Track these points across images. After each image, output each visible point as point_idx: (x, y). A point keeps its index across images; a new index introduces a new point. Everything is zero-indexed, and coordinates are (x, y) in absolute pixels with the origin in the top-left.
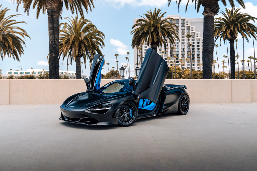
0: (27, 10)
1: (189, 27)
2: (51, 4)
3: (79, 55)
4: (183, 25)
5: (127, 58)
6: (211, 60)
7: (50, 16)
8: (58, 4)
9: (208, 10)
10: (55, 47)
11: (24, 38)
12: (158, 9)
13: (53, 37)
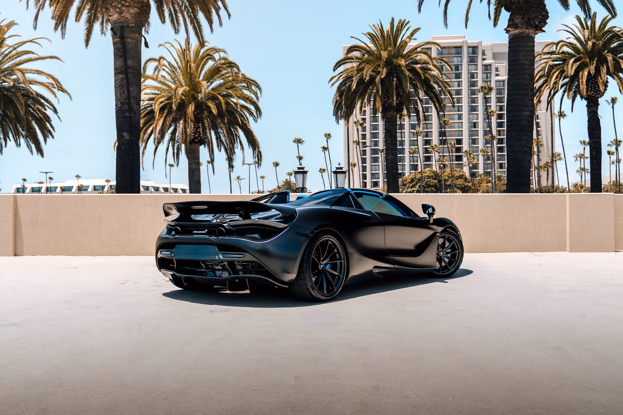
0: (61, 25)
1: (490, 65)
2: (119, 8)
3: (196, 140)
4: (472, 60)
5: (325, 149)
6: (527, 147)
7: (117, 40)
8: (138, 8)
9: (518, 20)
10: (130, 117)
11: (56, 97)
12: (400, 21)
13: (126, 91)
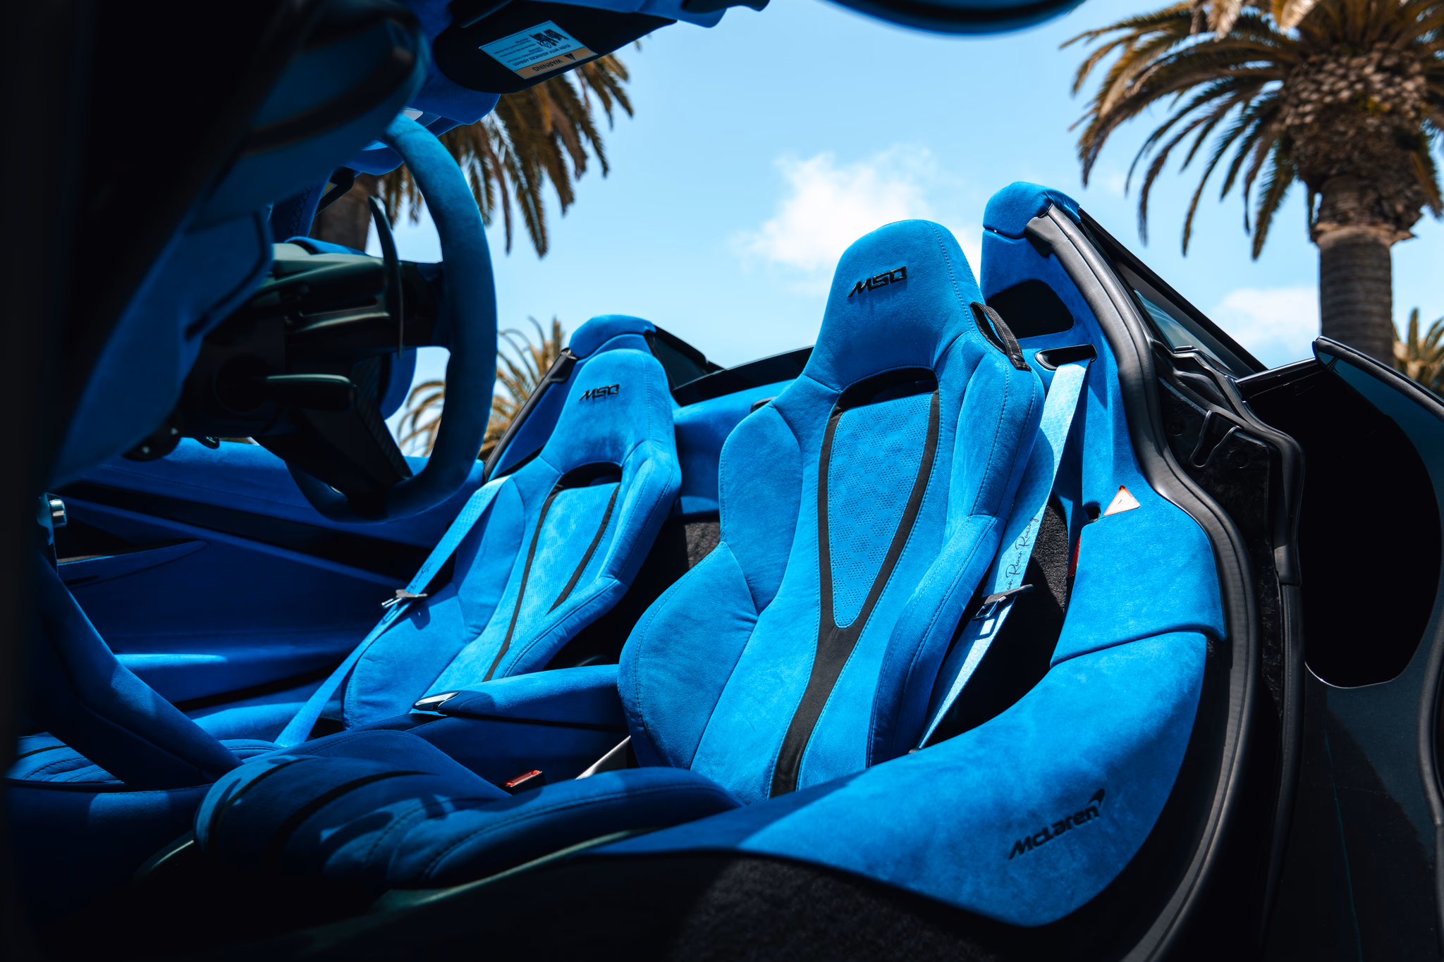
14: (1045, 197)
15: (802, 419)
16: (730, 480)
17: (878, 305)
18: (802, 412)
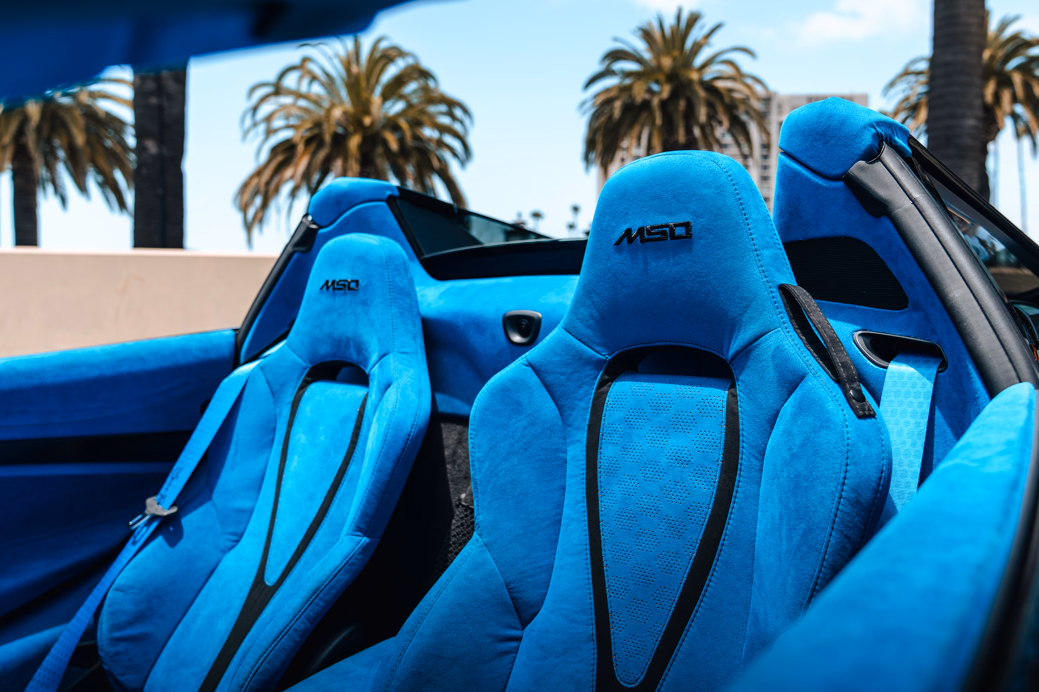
14: (873, 131)
15: (563, 385)
16: (482, 457)
17: (653, 265)
18: (563, 378)
